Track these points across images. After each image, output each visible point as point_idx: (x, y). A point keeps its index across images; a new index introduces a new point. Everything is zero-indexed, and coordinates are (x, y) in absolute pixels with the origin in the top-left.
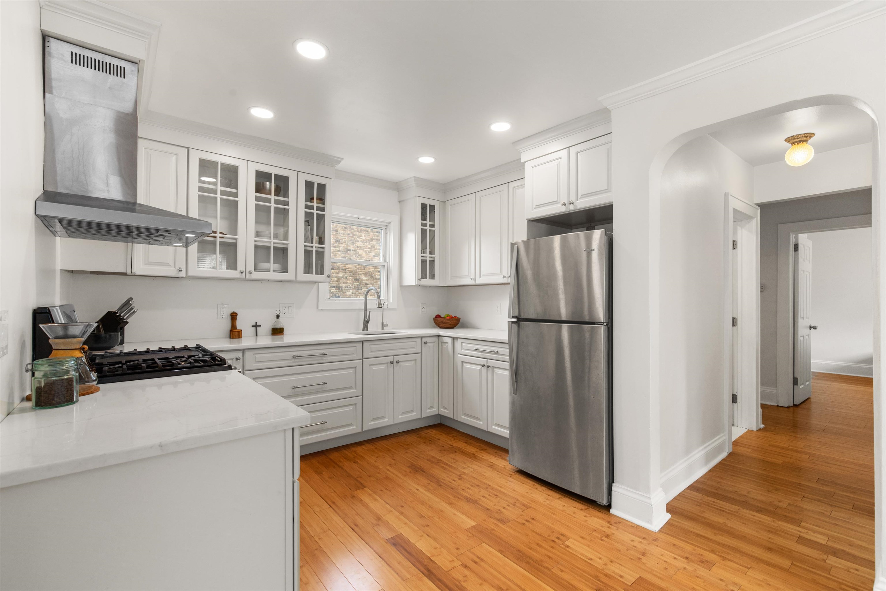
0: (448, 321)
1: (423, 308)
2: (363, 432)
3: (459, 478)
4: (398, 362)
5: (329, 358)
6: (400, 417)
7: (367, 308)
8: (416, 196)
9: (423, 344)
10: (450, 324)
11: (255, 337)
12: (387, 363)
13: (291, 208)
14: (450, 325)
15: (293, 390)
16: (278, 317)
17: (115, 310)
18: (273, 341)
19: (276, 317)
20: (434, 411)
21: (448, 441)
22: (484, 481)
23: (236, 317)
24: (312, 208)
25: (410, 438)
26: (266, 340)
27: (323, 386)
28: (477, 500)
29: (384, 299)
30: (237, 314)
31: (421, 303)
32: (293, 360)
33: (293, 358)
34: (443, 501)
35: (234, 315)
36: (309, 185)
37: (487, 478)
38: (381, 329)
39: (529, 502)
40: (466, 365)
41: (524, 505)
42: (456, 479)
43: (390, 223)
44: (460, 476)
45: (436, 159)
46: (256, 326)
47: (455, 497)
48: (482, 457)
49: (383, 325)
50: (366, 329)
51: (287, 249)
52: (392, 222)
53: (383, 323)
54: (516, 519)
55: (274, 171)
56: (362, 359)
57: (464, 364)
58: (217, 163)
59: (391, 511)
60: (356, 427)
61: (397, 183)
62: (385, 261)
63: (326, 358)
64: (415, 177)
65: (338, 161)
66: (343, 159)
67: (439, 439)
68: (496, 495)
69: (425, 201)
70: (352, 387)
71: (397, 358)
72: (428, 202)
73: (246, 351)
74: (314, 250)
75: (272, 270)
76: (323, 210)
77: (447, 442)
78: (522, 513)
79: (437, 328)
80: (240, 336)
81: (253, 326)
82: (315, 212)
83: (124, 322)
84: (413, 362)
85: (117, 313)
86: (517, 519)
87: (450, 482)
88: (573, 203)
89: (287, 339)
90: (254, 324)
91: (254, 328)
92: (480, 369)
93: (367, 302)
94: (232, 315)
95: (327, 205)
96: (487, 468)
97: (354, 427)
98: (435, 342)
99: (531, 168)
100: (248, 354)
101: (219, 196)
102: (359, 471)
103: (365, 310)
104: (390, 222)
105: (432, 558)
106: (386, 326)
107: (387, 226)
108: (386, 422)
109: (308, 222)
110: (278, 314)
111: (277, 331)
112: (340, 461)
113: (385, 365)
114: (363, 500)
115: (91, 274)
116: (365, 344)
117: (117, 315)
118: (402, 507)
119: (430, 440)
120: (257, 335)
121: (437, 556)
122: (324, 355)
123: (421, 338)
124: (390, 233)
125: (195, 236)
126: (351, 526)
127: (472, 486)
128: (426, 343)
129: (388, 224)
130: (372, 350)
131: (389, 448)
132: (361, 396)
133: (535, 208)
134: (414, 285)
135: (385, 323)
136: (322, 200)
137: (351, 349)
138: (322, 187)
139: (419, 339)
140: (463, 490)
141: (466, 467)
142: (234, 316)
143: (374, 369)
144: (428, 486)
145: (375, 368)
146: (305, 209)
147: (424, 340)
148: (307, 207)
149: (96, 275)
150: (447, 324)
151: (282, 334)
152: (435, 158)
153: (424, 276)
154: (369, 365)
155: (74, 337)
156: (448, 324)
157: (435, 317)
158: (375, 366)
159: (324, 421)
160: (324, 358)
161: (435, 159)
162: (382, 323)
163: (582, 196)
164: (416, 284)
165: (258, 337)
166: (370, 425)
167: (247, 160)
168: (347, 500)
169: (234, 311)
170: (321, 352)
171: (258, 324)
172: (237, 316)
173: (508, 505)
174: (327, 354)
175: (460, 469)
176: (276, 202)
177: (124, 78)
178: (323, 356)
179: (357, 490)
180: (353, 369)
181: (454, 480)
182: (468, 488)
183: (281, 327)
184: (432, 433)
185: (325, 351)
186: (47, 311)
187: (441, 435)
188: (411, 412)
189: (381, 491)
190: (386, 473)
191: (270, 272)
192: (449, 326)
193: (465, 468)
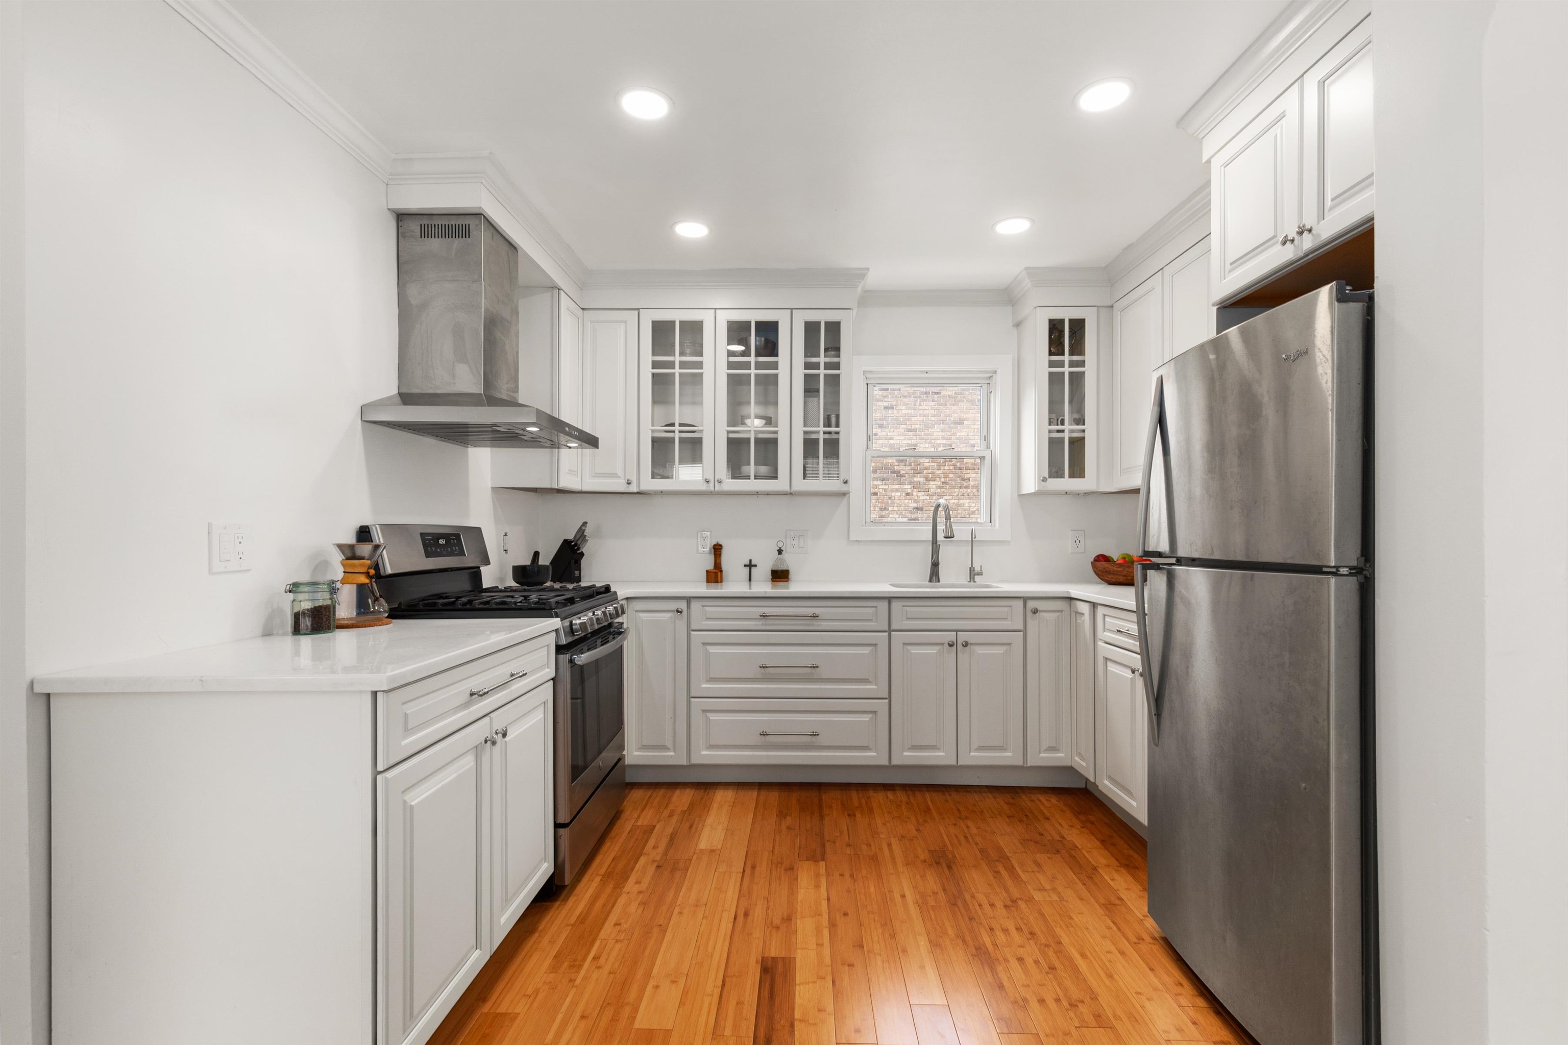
0: (1118, 569)
1: (1078, 541)
2: (890, 768)
3: (1009, 903)
4: (966, 644)
5: (824, 623)
6: (972, 754)
7: (938, 540)
8: (1036, 308)
9: (1029, 614)
10: (1123, 576)
11: (748, 582)
12: (943, 644)
13: (783, 372)
14: (1125, 578)
15: (763, 670)
16: (780, 552)
17: (571, 538)
18: (773, 587)
19: (777, 553)
20: (1060, 758)
21: (1062, 827)
22: (1058, 930)
23: (720, 552)
24: (816, 366)
25: (989, 801)
26: (763, 587)
27: (813, 670)
28: (998, 960)
29: (983, 522)
30: (721, 545)
31: (1072, 530)
32: (763, 622)
33: (760, 617)
34: (928, 934)
35: (719, 547)
36: (811, 329)
37: (1072, 926)
38: (969, 580)
39: (1120, 1013)
40: (1111, 667)
41: (1099, 1016)
42: (999, 904)
43: (995, 372)
44: (1014, 901)
45: (1034, 221)
46: (750, 566)
47: (958, 936)
48: (1109, 880)
49: (973, 574)
50: (934, 578)
51: (775, 441)
52: (998, 368)
53: (972, 569)
54: (1042, 1035)
55: (754, 317)
56: (890, 631)
57: (1109, 664)
58: (673, 323)
59: (820, 915)
60: (877, 754)
61: (1006, 288)
62: (988, 447)
63: (819, 623)
64: (1027, 268)
65: (861, 274)
66: (868, 269)
67: (1047, 819)
68: (1052, 968)
69: (1057, 314)
70: (868, 679)
71: (963, 637)
72: (1066, 315)
73: (692, 600)
74: (821, 437)
75: (752, 477)
76: (837, 366)
77: (1060, 828)
78: (1073, 1030)
79: (1102, 584)
80: (717, 579)
81: (745, 566)
82: (822, 372)
83: (579, 553)
84: (1005, 648)
85: (572, 542)
86: (1047, 1035)
87: (980, 905)
88: (1310, 231)
89: (795, 587)
90: (748, 563)
91: (747, 569)
92: (1131, 678)
93: (938, 528)
94: (717, 547)
95: (844, 359)
96: (1097, 907)
97: (874, 754)
98: (1062, 612)
99: (1222, 168)
100: (695, 605)
101: (677, 371)
102: (841, 832)
103: (933, 542)
104: (996, 370)
105: (797, 1024)
106: (978, 575)
107: (990, 376)
108: (940, 756)
109: (810, 390)
110: (780, 548)
111: (780, 575)
112: (831, 807)
113: (937, 648)
114: (799, 881)
115: (557, 493)
116: (895, 605)
117: (573, 544)
118: (846, 914)
119: (1027, 816)
120: (750, 580)
121: (810, 1024)
122: (815, 617)
123: (1025, 599)
124: (996, 390)
125: (538, 429)
126: (739, 912)
127: (1017, 929)
128: (1035, 611)
129: (992, 375)
130: (908, 617)
131: (931, 807)
132: (888, 700)
133: (1230, 271)
134: (1033, 491)
135: (977, 569)
136: (834, 348)
137: (866, 611)
138: (834, 328)
139: (1020, 603)
140: (992, 929)
141: (1048, 887)
142: (717, 550)
143: (912, 651)
144: (928, 898)
145: (915, 650)
146: (805, 369)
147: (1031, 604)
148: (808, 366)
149: (563, 494)
150: (1116, 574)
151: (787, 579)
152: (1031, 219)
153: (1055, 471)
154: (902, 645)
155: (362, 558)
156: (1120, 575)
157: (1095, 560)
158: (914, 647)
159: (816, 732)
160: (815, 623)
161: (1032, 221)
162: (970, 568)
163: (1335, 202)
164: (1036, 489)
165: (752, 583)
166: (906, 756)
167: (715, 309)
168: (777, 870)
169: (717, 542)
170: (810, 611)
171: (753, 563)
172: (721, 549)
173: (1058, 1000)
174: (817, 616)
175: (1030, 888)
176: (759, 366)
177: (469, 237)
178: (813, 618)
179: (808, 859)
180: (871, 648)
181: (992, 905)
182: (1005, 931)
183: (785, 568)
184: (1048, 803)
185: (817, 611)
186: (367, 530)
187: (1062, 811)
188: (1002, 748)
189: (842, 875)
190: (881, 849)
191: (750, 479)
192: (1122, 579)
193: (1042, 889)
